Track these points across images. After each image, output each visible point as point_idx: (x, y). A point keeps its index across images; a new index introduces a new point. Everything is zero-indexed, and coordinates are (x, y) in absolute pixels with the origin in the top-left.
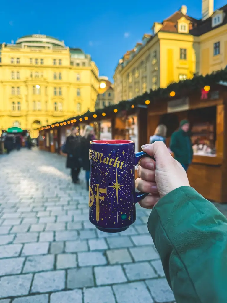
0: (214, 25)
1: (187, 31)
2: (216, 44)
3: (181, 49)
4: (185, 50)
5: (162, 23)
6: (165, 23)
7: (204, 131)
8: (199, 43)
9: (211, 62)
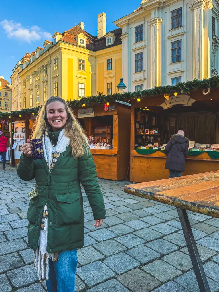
0: (107, 44)
1: (85, 45)
2: (108, 60)
3: (80, 60)
4: (83, 61)
5: (63, 34)
6: (65, 34)
7: (103, 133)
8: (95, 57)
9: (105, 76)
